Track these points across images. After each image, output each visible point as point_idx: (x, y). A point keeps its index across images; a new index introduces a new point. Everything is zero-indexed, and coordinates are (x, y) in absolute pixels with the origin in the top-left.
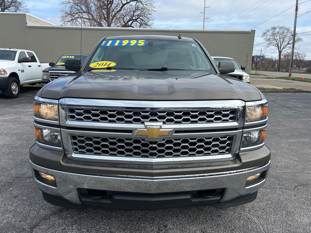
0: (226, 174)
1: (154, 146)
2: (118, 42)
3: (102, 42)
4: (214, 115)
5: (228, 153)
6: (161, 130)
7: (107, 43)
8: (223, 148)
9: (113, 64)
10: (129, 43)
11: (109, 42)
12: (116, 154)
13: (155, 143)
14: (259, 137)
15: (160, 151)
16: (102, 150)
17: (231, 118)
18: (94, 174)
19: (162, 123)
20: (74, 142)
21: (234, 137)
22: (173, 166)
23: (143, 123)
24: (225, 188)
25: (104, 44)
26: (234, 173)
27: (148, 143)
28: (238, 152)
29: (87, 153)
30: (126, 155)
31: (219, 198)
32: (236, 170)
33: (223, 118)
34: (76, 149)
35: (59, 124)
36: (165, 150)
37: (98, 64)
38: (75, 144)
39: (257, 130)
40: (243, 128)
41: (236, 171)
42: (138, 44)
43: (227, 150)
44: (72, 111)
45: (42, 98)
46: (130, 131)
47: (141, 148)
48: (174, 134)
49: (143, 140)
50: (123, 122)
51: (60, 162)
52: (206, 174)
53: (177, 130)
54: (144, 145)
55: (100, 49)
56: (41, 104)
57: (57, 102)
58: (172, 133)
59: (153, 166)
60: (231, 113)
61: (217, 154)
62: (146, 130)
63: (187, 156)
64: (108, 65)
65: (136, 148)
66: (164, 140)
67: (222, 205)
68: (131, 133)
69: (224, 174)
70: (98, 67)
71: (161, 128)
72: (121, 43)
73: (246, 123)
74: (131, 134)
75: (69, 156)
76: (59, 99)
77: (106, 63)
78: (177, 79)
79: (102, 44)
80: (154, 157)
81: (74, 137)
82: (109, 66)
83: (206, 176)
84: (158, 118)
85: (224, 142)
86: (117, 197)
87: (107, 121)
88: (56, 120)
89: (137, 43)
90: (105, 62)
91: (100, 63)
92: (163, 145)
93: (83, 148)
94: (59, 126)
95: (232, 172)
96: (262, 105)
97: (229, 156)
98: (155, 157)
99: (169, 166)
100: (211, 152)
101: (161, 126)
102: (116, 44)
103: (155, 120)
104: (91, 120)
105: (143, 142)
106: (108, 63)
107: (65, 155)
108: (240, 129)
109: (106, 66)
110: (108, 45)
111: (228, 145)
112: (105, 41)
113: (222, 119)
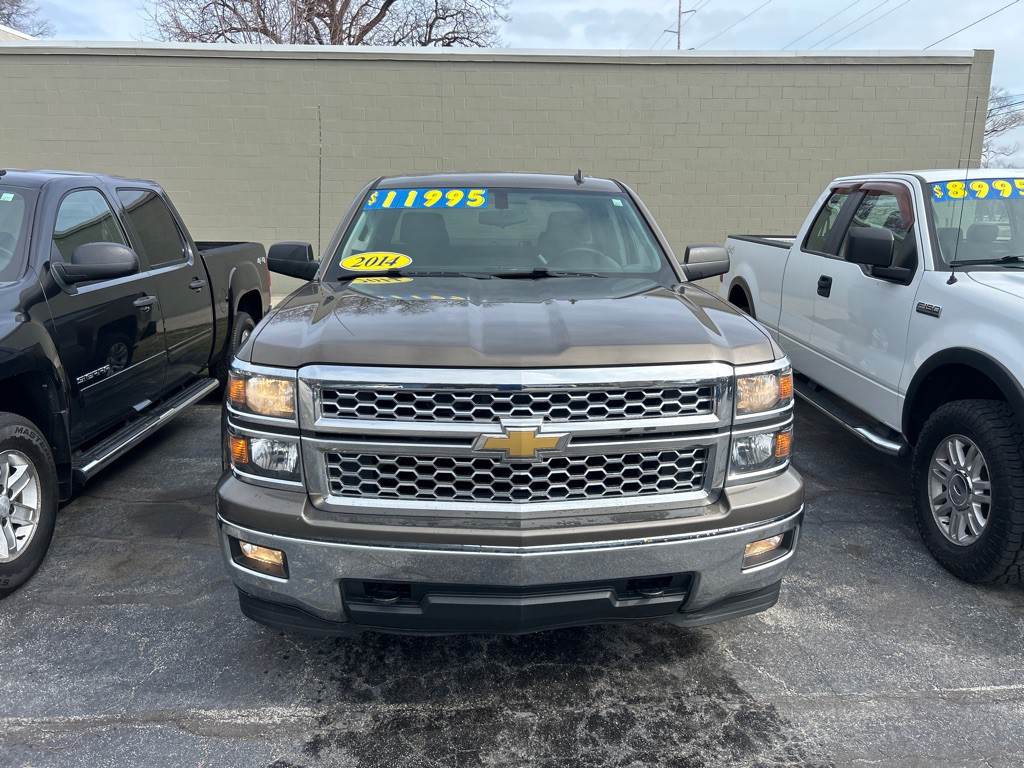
0: (694, 537)
1: (522, 474)
2: (413, 194)
3: (367, 196)
4: (662, 398)
5: (698, 487)
6: (538, 436)
7: (381, 199)
8: (686, 476)
9: (404, 261)
10: (444, 200)
11: (386, 196)
12: (432, 496)
13: (525, 467)
14: (774, 449)
15: (537, 486)
16: (401, 487)
17: (702, 406)
18: (382, 542)
19: (542, 420)
20: (331, 469)
21: (710, 450)
22: (567, 520)
23: (497, 420)
24: (692, 572)
25: (374, 200)
26: (711, 535)
27: (508, 466)
28: (721, 486)
29: (364, 494)
30: (458, 497)
31: (679, 599)
32: (718, 528)
33: (684, 407)
34: (336, 486)
35: (297, 427)
36: (549, 482)
37: (363, 259)
38: (334, 472)
39: (766, 433)
40: (731, 428)
41: (716, 530)
42: (469, 203)
43: (696, 482)
44: (329, 394)
45: (253, 363)
46: (468, 440)
47: (492, 479)
48: (569, 446)
49: (496, 460)
50: (451, 419)
51: (301, 518)
52: (645, 539)
53: (579, 435)
54: (499, 472)
55: (363, 214)
56: (250, 377)
57: (292, 373)
58: (566, 444)
59: (522, 522)
60: (701, 393)
61: (671, 490)
62: (505, 436)
63: (600, 496)
64: (391, 264)
65: (480, 479)
66: (546, 460)
67: (690, 619)
68: (470, 443)
69: (689, 538)
70: (363, 268)
71: (539, 431)
72: (420, 199)
73: (737, 418)
74: (470, 447)
75: (318, 502)
76: (297, 368)
77: (386, 258)
78: (573, 303)
79: (370, 203)
80: (522, 501)
81: (333, 458)
82: (394, 266)
83: (647, 543)
84: (531, 407)
85: (687, 462)
86: (434, 600)
87: (412, 418)
88: (290, 416)
89: (465, 198)
90: (381, 255)
91: (367, 256)
92: (542, 471)
93: (354, 481)
94: (299, 432)
95: (708, 532)
96: (776, 373)
97: (700, 495)
98: (526, 500)
99: (560, 520)
100: (659, 486)
101: (539, 428)
102: (409, 203)
103: (527, 413)
104: (374, 417)
105: (497, 465)
106: (392, 256)
107: (310, 500)
108: (723, 430)
109: (386, 267)
110: (387, 204)
111: (698, 468)
112: (376, 194)
113: (680, 408)
